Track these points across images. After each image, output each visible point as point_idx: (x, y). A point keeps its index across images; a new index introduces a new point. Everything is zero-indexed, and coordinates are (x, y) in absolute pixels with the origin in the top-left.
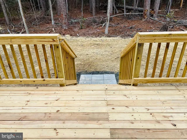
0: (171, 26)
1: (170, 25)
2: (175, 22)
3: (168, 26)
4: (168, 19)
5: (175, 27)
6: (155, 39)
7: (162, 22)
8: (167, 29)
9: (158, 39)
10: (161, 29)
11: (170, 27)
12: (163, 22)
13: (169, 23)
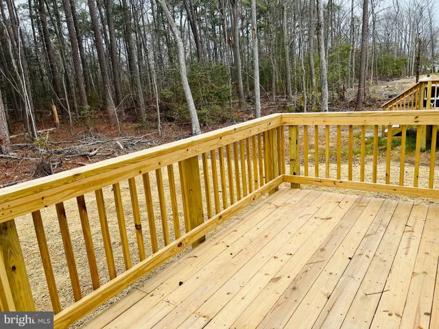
0: (55, 162)
1: (53, 162)
2: (59, 153)
3: (49, 165)
4: (42, 151)
5: (64, 162)
6: (43, 198)
7: (32, 159)
8: (50, 170)
9: (52, 196)
10: (36, 174)
11: (54, 165)
12: (34, 159)
13: (48, 157)
